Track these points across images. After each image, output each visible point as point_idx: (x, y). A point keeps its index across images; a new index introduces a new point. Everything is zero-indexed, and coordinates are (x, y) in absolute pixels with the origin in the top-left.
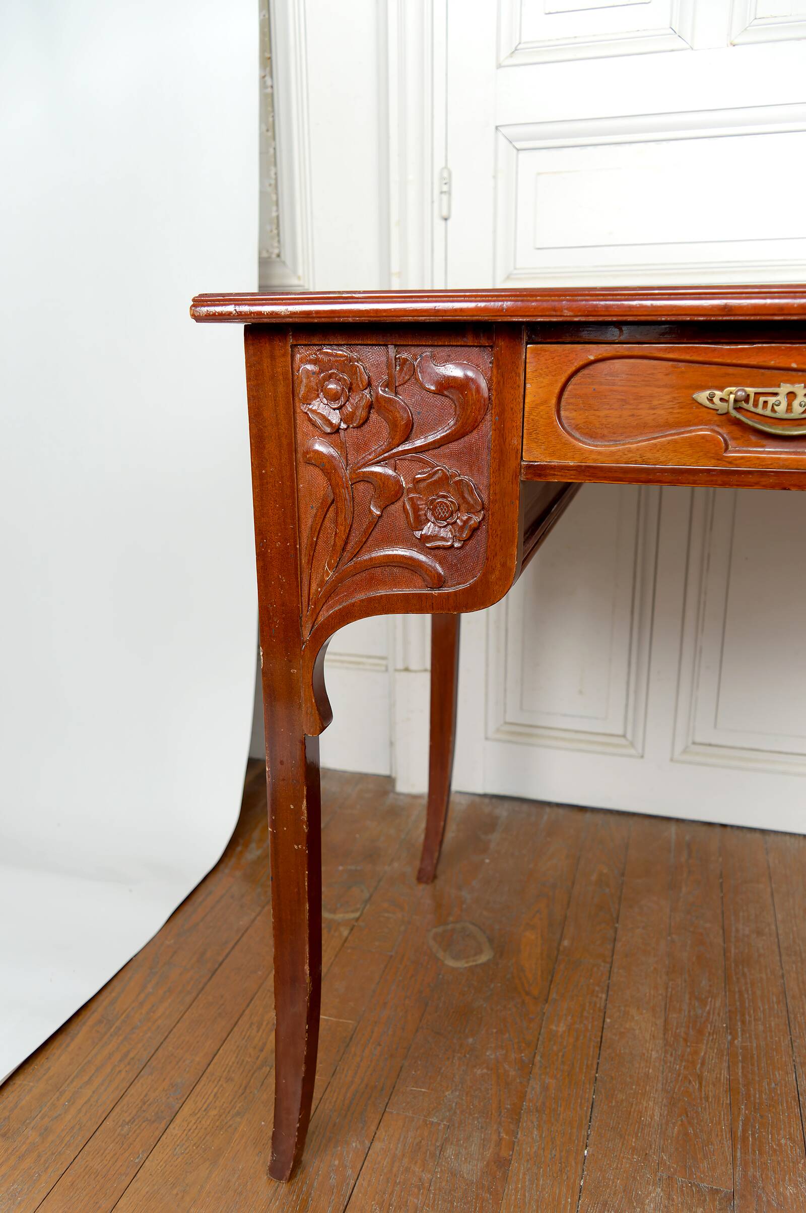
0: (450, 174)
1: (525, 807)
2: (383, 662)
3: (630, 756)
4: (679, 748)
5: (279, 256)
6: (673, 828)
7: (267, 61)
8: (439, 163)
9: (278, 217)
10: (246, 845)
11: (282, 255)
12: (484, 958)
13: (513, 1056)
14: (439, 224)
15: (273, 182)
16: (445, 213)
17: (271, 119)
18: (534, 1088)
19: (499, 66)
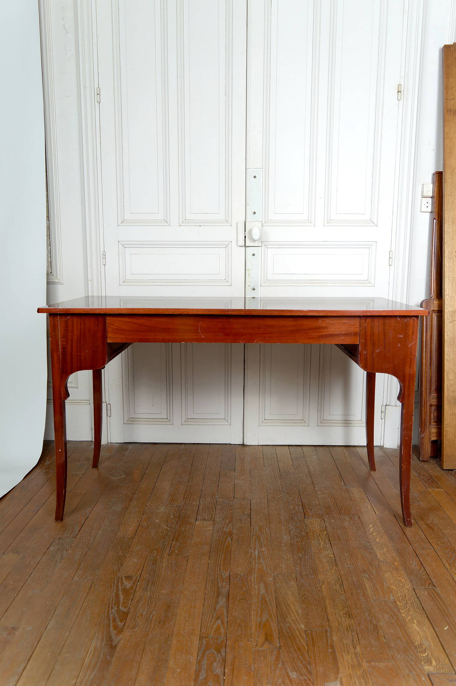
0: (105, 253)
1: (137, 445)
2: (89, 402)
3: (169, 424)
4: (184, 420)
5: (51, 273)
6: (183, 445)
7: (48, 217)
8: (102, 250)
9: (51, 261)
10: (45, 461)
11: (52, 273)
12: (123, 477)
13: (130, 492)
14: (103, 266)
15: (49, 251)
16: (104, 264)
17: (49, 233)
18: (136, 496)
19: (118, 226)
